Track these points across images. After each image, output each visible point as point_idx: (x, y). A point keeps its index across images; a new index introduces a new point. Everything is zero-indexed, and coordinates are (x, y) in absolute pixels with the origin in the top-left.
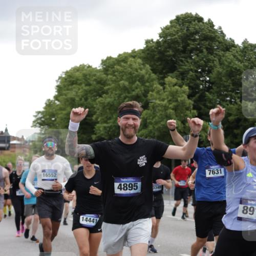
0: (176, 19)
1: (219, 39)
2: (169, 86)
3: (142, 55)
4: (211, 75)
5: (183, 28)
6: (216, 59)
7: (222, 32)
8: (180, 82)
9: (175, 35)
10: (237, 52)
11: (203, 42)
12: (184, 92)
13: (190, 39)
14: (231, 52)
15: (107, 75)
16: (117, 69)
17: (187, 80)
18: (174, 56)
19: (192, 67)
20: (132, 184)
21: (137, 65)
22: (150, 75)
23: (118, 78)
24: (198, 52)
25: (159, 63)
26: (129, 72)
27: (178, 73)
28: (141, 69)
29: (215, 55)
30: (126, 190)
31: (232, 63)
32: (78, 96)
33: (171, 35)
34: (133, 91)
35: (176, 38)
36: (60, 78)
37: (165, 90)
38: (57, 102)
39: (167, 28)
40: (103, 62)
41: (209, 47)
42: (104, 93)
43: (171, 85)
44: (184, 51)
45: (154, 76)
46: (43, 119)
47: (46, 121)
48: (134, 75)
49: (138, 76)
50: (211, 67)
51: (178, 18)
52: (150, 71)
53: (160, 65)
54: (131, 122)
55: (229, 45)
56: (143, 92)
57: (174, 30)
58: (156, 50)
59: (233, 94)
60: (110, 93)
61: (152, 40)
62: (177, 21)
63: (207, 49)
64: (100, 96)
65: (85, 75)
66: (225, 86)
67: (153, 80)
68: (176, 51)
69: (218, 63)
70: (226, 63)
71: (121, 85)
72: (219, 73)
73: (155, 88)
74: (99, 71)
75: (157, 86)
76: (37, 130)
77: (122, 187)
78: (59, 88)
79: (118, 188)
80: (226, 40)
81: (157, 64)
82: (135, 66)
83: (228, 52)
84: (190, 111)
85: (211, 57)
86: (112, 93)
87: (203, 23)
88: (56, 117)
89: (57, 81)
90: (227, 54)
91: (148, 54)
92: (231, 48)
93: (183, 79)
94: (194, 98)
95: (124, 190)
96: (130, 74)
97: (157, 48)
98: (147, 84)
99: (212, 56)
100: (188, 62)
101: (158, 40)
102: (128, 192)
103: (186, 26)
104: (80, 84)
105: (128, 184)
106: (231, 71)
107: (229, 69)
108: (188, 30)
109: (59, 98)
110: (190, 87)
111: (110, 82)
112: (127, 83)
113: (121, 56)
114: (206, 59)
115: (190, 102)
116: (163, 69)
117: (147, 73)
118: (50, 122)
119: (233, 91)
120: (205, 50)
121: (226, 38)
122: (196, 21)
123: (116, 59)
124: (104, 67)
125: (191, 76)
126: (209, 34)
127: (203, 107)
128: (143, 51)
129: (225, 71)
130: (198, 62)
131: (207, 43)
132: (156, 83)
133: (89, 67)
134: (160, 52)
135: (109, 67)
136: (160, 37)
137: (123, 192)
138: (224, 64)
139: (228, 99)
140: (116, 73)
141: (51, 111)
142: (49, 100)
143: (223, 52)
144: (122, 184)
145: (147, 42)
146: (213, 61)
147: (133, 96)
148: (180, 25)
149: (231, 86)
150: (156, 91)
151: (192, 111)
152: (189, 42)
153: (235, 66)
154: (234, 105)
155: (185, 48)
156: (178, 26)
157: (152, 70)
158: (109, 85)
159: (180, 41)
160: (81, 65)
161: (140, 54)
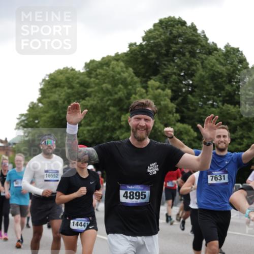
0: (158, 23)
1: (201, 43)
2: (152, 90)
3: (126, 58)
4: (194, 78)
5: (166, 32)
6: (198, 62)
7: (205, 36)
8: (162, 85)
9: (157, 38)
10: (219, 56)
11: (185, 46)
12: (167, 95)
13: (173, 43)
14: (213, 55)
15: (90, 78)
16: (100, 72)
17: (170, 83)
18: (157, 59)
19: (175, 71)
20: (139, 193)
21: (119, 68)
22: (132, 78)
23: (100, 81)
24: (181, 55)
25: (142, 66)
26: (111, 75)
27: (161, 76)
28: (124, 72)
29: (198, 58)
30: (133, 198)
31: (215, 67)
32: (61, 99)
33: (154, 38)
34: (116, 93)
35: (159, 42)
36: (44, 80)
37: (148, 93)
38: (40, 105)
39: (150, 31)
40: (87, 65)
41: (192, 50)
42: (87, 96)
43: (154, 88)
44: (167, 55)
45: (136, 79)
46: (26, 122)
47: (29, 124)
48: (116, 78)
49: (121, 79)
50: (194, 70)
51: (161, 22)
52: (133, 74)
53: (143, 68)
54: (143, 123)
55: (212, 49)
56: (126, 94)
57: (157, 34)
58: (138, 53)
59: (215, 97)
60: (93, 96)
61: (135, 44)
62: (160, 25)
63: (190, 52)
64: (84, 99)
65: (68, 79)
66: (207, 90)
67: (135, 83)
68: (159, 54)
69: (201, 66)
70: (209, 67)
71: (104, 89)
72: (202, 76)
73: (138, 91)
74: (83, 74)
75: (140, 89)
76: (21, 132)
77: (129, 195)
78: (42, 91)
79: (124, 196)
80: (209, 44)
81: (140, 67)
82: (118, 69)
83: (211, 56)
84: (173, 114)
85: (193, 60)
86: (95, 96)
87: (186, 27)
88: (39, 120)
89: (41, 84)
90: (210, 58)
91: (131, 57)
92: (213, 52)
93: (166, 83)
94: (177, 101)
95: (130, 198)
96: (113, 77)
97: (140, 51)
98: (130, 87)
99: (195, 60)
100: (171, 65)
101: (141, 43)
102: (134, 201)
103: (169, 30)
104: (63, 87)
105: (135, 192)
106: (214, 74)
107: (211, 72)
108: (171, 33)
109: (43, 101)
110: (172, 91)
111: (93, 85)
112: (109, 87)
113: (104, 59)
114: (189, 63)
115: (172, 106)
116: (146, 72)
117: (129, 76)
118: (33, 124)
119: (215, 94)
120: (187, 54)
121: (209, 42)
122: (179, 25)
123: (99, 62)
124: (88, 70)
125: (174, 79)
126: (191, 37)
127: (185, 110)
128: (126, 54)
129: (207, 74)
130: (180, 65)
131: (190, 46)
132: (139, 86)
133: (73, 70)
134: (143, 55)
135: (92, 70)
136: (144, 40)
137: (128, 201)
138: (206, 67)
139: (211, 102)
140: (99, 77)
141: (34, 113)
142: (32, 103)
143: (205, 56)
144: (129, 192)
145: (131, 45)
146: (196, 64)
147: (116, 99)
148: (163, 28)
149: (213, 90)
150: (139, 94)
151: (175, 115)
152: (172, 45)
153: (217, 70)
154: (216, 108)
155: (167, 51)
156: (161, 30)
157: (134, 73)
158: (92, 87)
159: (162, 44)
160: (64, 68)
161: (123, 58)
